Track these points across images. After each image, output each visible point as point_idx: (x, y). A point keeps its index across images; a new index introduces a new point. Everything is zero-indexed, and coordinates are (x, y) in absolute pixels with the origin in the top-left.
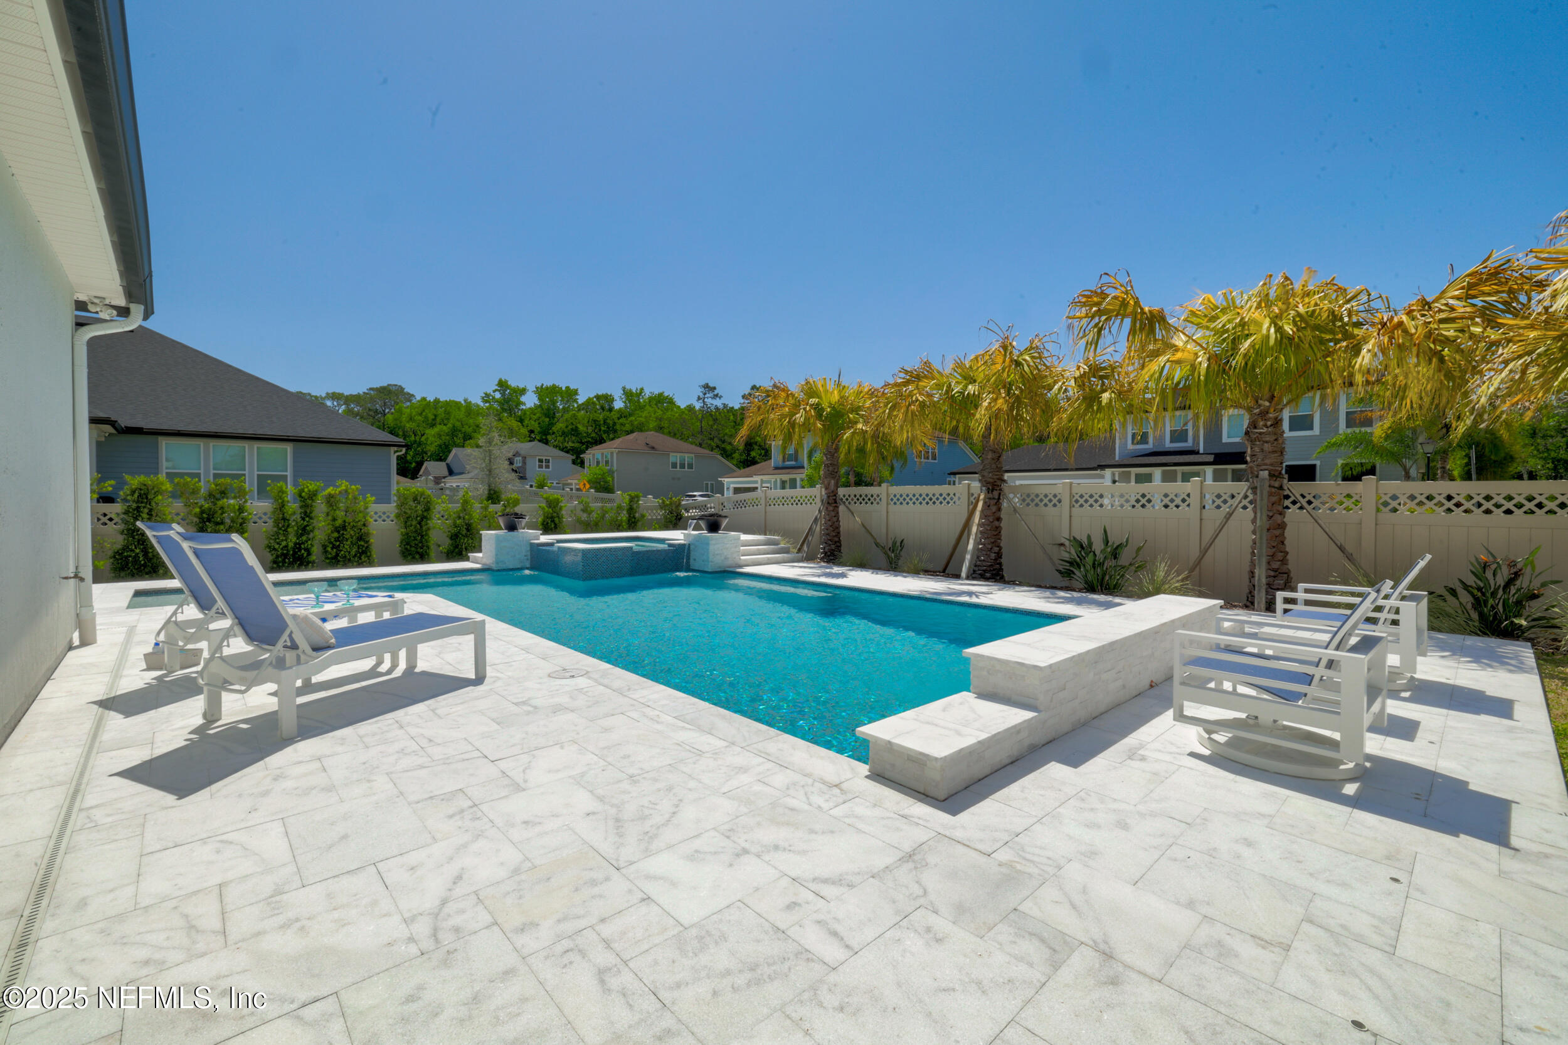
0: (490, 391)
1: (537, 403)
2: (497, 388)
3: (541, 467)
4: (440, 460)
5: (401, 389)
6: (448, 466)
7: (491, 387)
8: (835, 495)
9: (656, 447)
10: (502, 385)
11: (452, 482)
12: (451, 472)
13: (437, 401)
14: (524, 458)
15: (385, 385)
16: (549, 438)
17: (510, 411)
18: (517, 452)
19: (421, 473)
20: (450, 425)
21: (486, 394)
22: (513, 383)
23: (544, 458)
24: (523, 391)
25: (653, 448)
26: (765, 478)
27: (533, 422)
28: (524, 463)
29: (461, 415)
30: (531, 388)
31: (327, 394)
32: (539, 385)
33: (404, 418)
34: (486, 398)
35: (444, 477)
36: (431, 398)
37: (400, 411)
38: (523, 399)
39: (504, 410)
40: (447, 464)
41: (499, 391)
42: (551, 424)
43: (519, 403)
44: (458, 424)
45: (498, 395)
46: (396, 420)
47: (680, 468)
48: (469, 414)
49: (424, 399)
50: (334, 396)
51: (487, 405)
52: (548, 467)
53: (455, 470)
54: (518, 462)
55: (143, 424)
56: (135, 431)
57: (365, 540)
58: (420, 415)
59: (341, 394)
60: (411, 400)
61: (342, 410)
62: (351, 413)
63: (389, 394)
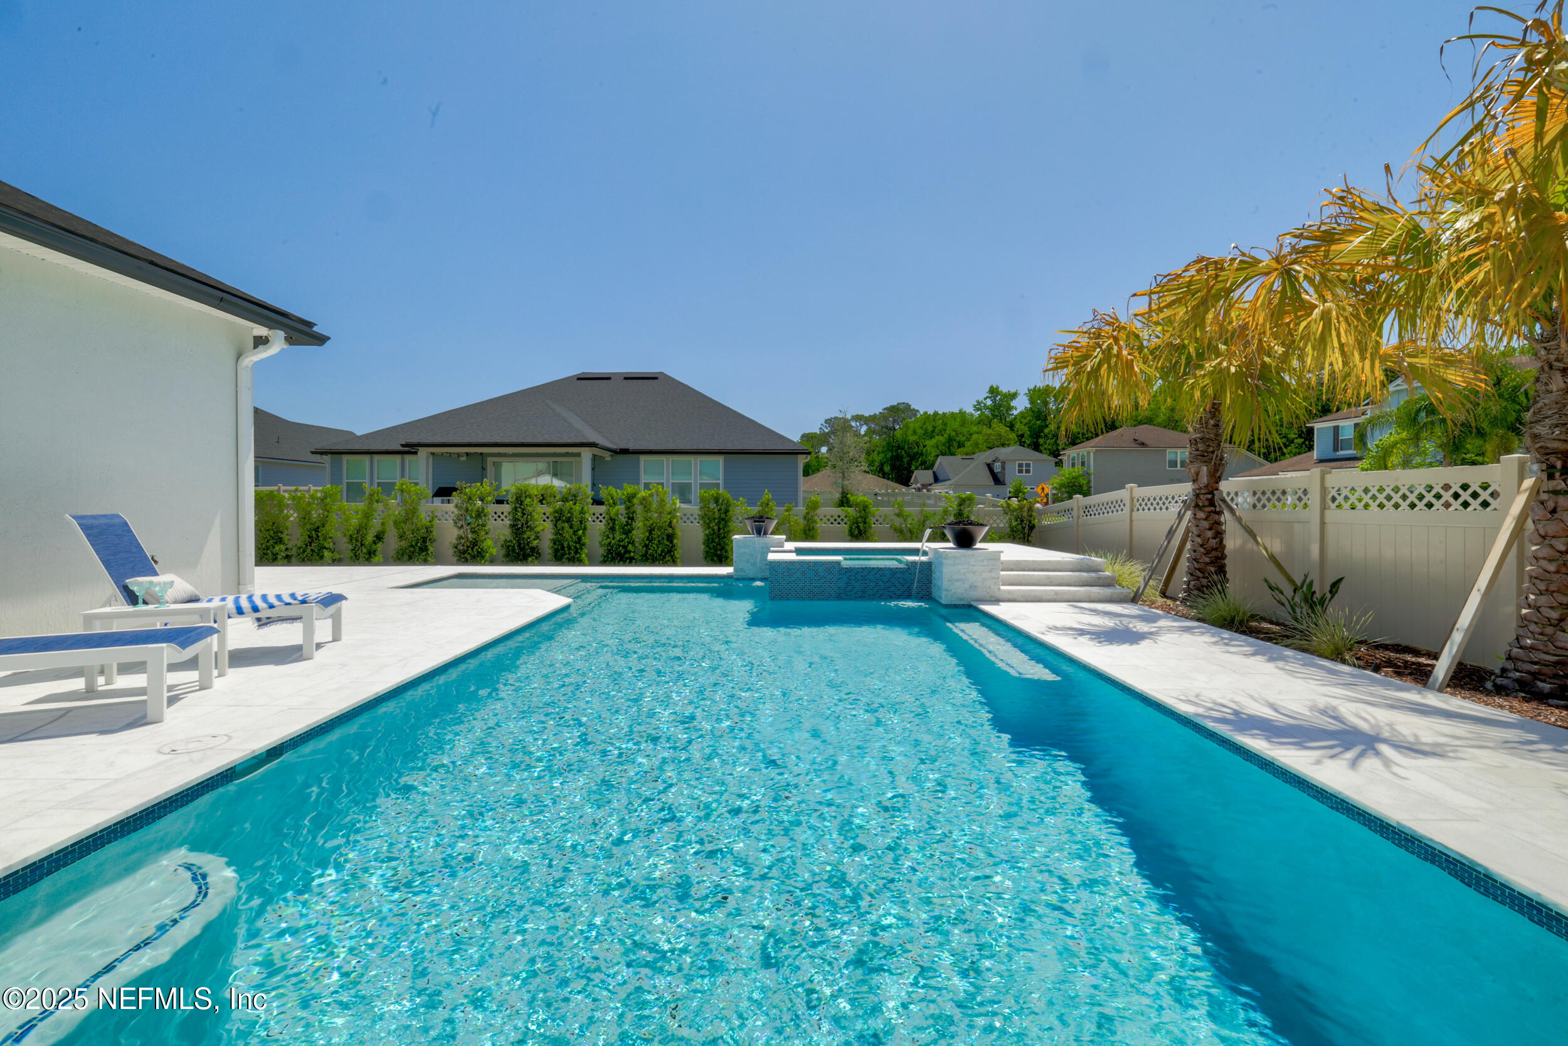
0: (981, 399)
1: (1029, 406)
2: (988, 395)
3: (1020, 471)
4: (927, 468)
5: (908, 406)
6: (935, 475)
7: (982, 394)
8: (1211, 493)
9: (1145, 442)
10: (993, 391)
11: (937, 489)
12: (936, 480)
13: (936, 414)
14: (1004, 463)
15: (895, 404)
16: (1041, 441)
17: (1001, 418)
18: (997, 458)
19: (912, 481)
20: (946, 436)
21: (978, 402)
22: (1004, 389)
23: (1027, 463)
24: (1014, 396)
25: (1143, 444)
27: (1023, 427)
28: (1003, 468)
29: (956, 425)
30: (1023, 391)
31: (853, 416)
32: (1032, 387)
33: (910, 432)
34: (978, 406)
35: (930, 485)
36: (931, 412)
37: (907, 426)
38: (1013, 403)
39: (995, 416)
40: (934, 472)
41: (990, 398)
42: (1041, 429)
43: (1010, 408)
44: (953, 434)
45: (989, 402)
46: (902, 435)
47: (1181, 467)
48: (964, 423)
49: (926, 413)
50: (858, 418)
51: (979, 412)
52: (1028, 471)
53: (940, 477)
54: (997, 468)
55: (631, 446)
56: (625, 451)
57: (671, 542)
58: (922, 428)
59: (863, 416)
60: (915, 415)
61: (863, 430)
62: (870, 432)
63: (899, 412)
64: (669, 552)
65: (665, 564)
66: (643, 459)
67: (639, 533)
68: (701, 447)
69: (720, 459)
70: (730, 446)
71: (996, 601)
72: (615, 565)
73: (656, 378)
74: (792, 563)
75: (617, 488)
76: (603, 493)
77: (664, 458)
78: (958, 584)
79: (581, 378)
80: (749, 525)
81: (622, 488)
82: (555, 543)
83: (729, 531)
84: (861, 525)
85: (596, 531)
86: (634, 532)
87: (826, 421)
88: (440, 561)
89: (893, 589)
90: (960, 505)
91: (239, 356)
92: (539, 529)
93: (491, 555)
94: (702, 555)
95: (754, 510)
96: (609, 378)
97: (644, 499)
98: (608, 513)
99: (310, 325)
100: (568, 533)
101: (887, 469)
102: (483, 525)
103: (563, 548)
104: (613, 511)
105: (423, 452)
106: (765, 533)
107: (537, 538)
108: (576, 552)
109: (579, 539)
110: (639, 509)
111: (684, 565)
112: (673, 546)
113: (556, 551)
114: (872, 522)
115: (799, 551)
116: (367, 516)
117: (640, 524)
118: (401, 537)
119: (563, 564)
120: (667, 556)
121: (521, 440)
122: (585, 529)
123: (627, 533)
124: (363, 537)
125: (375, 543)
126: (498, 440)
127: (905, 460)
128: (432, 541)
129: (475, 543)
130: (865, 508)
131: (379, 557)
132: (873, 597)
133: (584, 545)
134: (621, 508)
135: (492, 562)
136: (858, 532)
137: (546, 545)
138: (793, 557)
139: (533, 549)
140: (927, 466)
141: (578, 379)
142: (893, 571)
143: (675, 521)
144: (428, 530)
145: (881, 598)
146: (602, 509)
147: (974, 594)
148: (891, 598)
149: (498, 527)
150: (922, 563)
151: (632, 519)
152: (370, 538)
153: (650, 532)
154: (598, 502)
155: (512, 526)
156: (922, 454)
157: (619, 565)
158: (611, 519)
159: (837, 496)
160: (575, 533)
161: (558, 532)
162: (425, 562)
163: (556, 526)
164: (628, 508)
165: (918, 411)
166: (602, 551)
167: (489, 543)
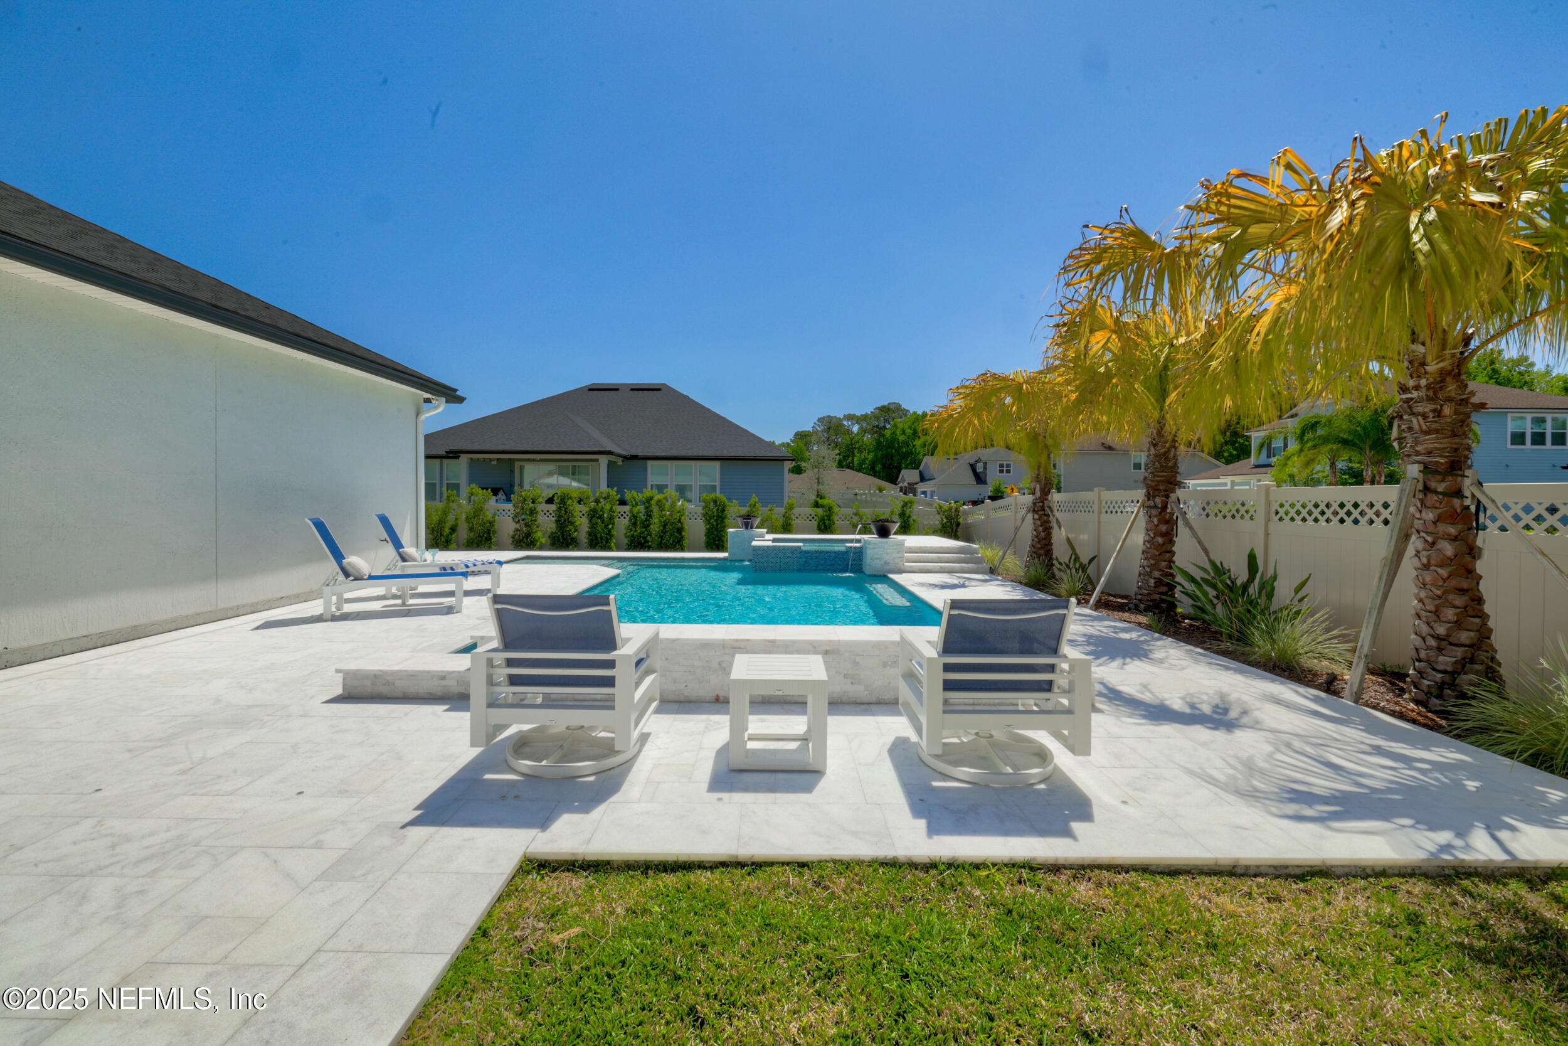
3: (1001, 471)
4: (914, 467)
5: (899, 406)
6: (921, 474)
8: (1043, 502)
9: (1114, 446)
11: (923, 488)
12: (923, 479)
14: (985, 464)
15: (886, 404)
18: (979, 459)
19: (899, 480)
23: (1005, 463)
25: (1110, 448)
26: (1237, 479)
28: (985, 468)
31: (845, 416)
33: (898, 432)
35: (916, 484)
36: (920, 412)
37: (895, 426)
40: (920, 472)
46: (892, 434)
47: (1144, 469)
49: (915, 413)
50: (850, 417)
52: (1008, 471)
53: (926, 476)
54: (980, 468)
55: (640, 452)
56: (635, 457)
57: (681, 534)
58: (910, 428)
59: (854, 415)
60: (906, 415)
61: (856, 429)
62: (863, 431)
63: (888, 412)
64: (679, 542)
65: (675, 550)
66: (650, 463)
67: (655, 527)
68: (701, 454)
69: (717, 464)
70: (726, 454)
71: (900, 571)
72: (636, 551)
73: (659, 390)
74: (768, 547)
75: (638, 492)
76: (628, 496)
77: (668, 463)
78: (877, 561)
79: (593, 389)
80: (740, 521)
81: (642, 492)
82: (590, 535)
83: (725, 526)
84: (827, 522)
85: (622, 525)
86: (652, 526)
87: (819, 420)
88: (500, 547)
89: (836, 565)
90: (903, 507)
91: (418, 414)
92: (577, 523)
93: (541, 543)
94: (703, 545)
95: (744, 510)
96: (617, 390)
97: (659, 501)
98: (631, 511)
99: (456, 390)
100: (600, 527)
101: (878, 467)
102: (535, 521)
103: (596, 538)
104: (635, 510)
105: (464, 458)
106: (752, 528)
107: (576, 530)
108: (607, 542)
109: (610, 531)
110: (655, 510)
111: (690, 550)
112: (682, 537)
113: (592, 540)
114: (835, 520)
115: (774, 540)
116: (445, 513)
117: (656, 521)
118: (471, 529)
119: (596, 550)
120: (677, 544)
121: (548, 448)
122: (613, 524)
123: (646, 527)
124: (442, 529)
125: (451, 534)
126: (529, 448)
127: (895, 459)
128: (495, 532)
129: (528, 535)
130: (830, 508)
131: (454, 545)
132: (823, 571)
133: (613, 536)
134: (641, 508)
135: (541, 548)
136: (825, 526)
137: (583, 535)
138: (770, 543)
139: (573, 539)
140: (915, 464)
141: (590, 390)
142: (837, 553)
143: (683, 518)
144: (491, 523)
145: (828, 571)
146: (627, 508)
147: (887, 567)
148: (835, 571)
149: (546, 522)
150: (855, 548)
151: (650, 516)
152: (447, 531)
153: (664, 526)
154: (623, 502)
155: (557, 522)
156: (911, 453)
157: (640, 551)
158: (634, 516)
159: (813, 497)
160: (606, 527)
161: (593, 526)
162: (490, 548)
163: (590, 521)
164: (646, 508)
165: (908, 411)
166: (626, 541)
167: (539, 534)
